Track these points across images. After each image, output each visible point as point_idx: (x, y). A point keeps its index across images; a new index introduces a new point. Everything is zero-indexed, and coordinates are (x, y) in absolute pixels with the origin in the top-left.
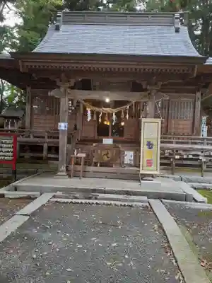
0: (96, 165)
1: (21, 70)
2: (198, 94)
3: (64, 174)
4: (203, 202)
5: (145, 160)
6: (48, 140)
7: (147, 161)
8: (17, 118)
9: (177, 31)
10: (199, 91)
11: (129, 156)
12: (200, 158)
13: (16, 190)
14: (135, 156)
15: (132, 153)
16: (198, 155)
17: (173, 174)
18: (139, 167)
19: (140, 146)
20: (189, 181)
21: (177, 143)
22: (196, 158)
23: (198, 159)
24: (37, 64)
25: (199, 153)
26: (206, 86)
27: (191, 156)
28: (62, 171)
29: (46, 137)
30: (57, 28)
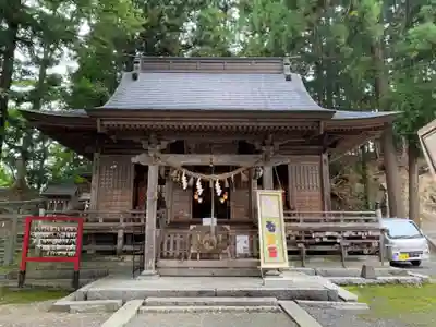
0: (194, 258)
1: (99, 130)
2: (325, 156)
3: (153, 272)
4: (353, 301)
5: (266, 249)
6: (123, 225)
7: (270, 249)
8: (68, 198)
9: (288, 78)
10: (324, 152)
11: (242, 242)
12: (338, 241)
13: (86, 299)
14: (251, 243)
15: (246, 238)
16: (335, 238)
17: (303, 266)
18: (258, 257)
19: (257, 228)
20: (326, 275)
21: (305, 221)
22: (332, 241)
23: (336, 243)
24: (121, 123)
25: (336, 234)
26: (334, 145)
27: (325, 240)
28: (150, 268)
29: (122, 221)
30: (135, 77)
